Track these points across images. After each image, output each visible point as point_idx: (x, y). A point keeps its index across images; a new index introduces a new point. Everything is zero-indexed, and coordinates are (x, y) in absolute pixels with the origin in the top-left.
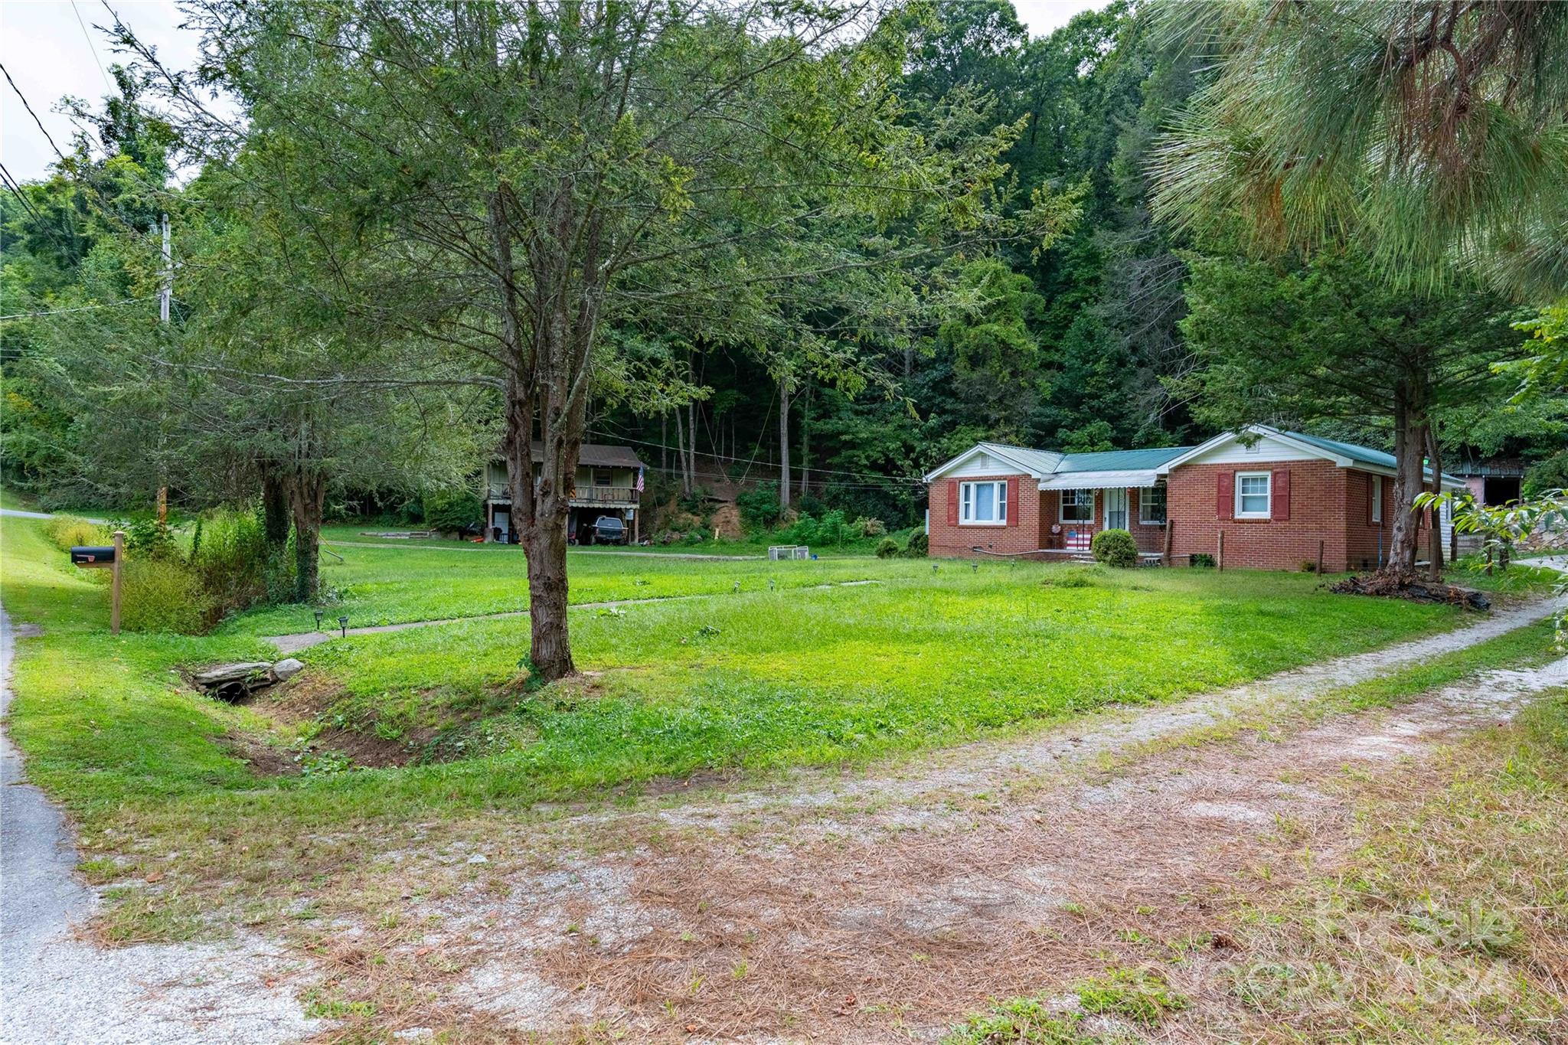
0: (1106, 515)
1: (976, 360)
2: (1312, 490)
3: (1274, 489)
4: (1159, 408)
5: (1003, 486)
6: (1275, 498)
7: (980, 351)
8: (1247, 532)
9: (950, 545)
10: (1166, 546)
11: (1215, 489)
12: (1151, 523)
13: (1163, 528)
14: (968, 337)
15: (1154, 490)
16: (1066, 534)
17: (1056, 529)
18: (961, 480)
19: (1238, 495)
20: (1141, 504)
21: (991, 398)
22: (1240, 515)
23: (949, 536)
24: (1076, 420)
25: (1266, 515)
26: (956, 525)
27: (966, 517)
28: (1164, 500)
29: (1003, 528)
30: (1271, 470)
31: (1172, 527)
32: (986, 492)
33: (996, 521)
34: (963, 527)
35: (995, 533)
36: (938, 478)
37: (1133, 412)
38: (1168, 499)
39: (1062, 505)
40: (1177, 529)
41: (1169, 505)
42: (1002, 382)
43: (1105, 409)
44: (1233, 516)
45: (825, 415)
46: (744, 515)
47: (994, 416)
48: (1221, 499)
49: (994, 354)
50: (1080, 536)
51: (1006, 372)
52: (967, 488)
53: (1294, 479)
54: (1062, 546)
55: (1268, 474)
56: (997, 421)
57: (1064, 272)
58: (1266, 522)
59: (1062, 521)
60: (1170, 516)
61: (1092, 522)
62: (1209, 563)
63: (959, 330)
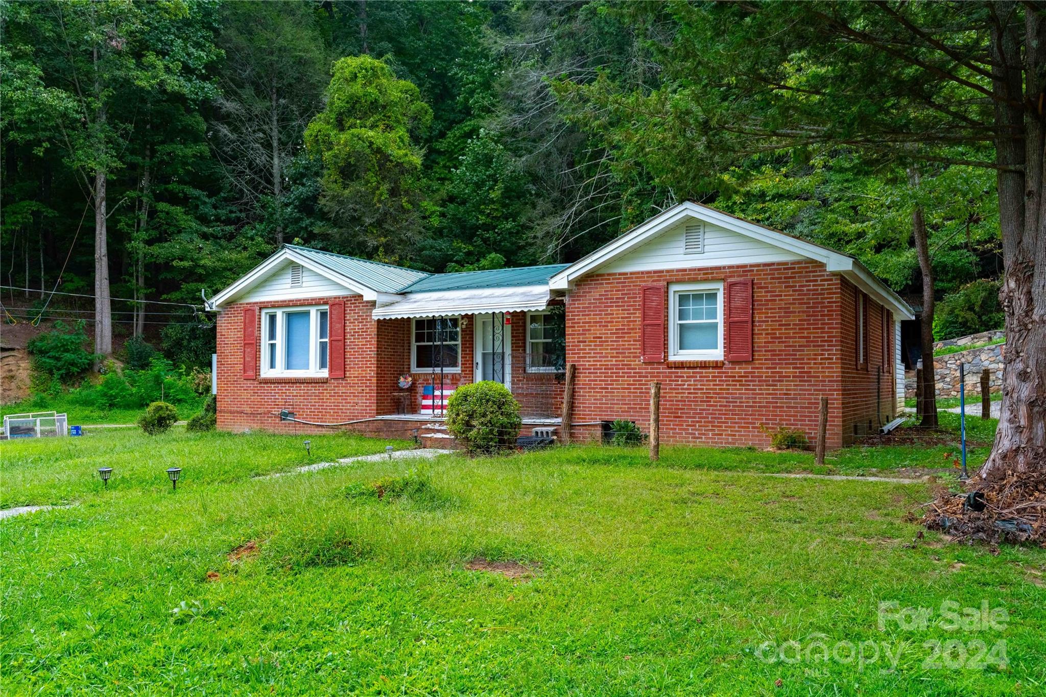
0: (479, 359)
1: (348, 172)
2: (788, 312)
3: (729, 311)
4: (557, 240)
5: (323, 315)
6: (730, 326)
7: (352, 160)
8: (688, 383)
9: (247, 409)
10: (565, 407)
11: (638, 314)
12: (542, 370)
13: (560, 377)
14: (338, 144)
15: (547, 319)
16: (420, 390)
17: (405, 382)
18: (263, 306)
19: (674, 322)
20: (529, 340)
21: (368, 221)
22: (677, 355)
23: (246, 394)
24: (469, 253)
25: (717, 354)
26: (256, 377)
27: (272, 366)
28: (563, 334)
29: (324, 381)
30: (724, 280)
31: (573, 377)
32: (297, 324)
33: (314, 370)
34: (267, 381)
35: (312, 389)
36: (229, 304)
37: (532, 245)
38: (568, 331)
39: (414, 346)
40: (582, 379)
41: (570, 340)
42: (380, 201)
43: (500, 241)
44: (666, 357)
45: (162, 238)
46: (38, 367)
47: (372, 242)
48: (649, 329)
49: (369, 165)
50: (437, 393)
51: (385, 187)
52: (273, 318)
53: (760, 294)
54: (414, 408)
55: (720, 288)
56: (376, 249)
57: (460, 99)
58: (717, 365)
59: (415, 370)
60: (571, 359)
61: (457, 370)
62: (634, 437)
63: (328, 136)
